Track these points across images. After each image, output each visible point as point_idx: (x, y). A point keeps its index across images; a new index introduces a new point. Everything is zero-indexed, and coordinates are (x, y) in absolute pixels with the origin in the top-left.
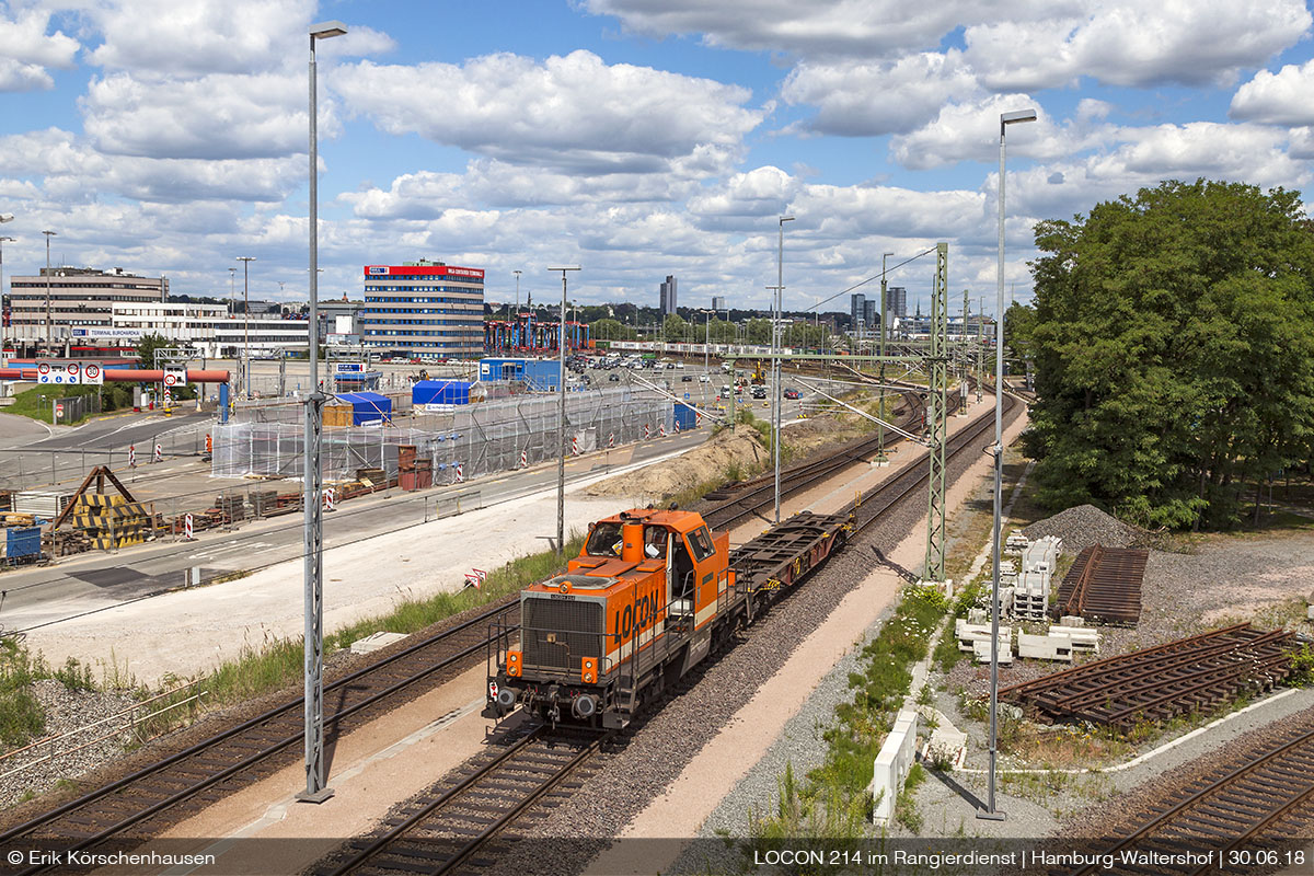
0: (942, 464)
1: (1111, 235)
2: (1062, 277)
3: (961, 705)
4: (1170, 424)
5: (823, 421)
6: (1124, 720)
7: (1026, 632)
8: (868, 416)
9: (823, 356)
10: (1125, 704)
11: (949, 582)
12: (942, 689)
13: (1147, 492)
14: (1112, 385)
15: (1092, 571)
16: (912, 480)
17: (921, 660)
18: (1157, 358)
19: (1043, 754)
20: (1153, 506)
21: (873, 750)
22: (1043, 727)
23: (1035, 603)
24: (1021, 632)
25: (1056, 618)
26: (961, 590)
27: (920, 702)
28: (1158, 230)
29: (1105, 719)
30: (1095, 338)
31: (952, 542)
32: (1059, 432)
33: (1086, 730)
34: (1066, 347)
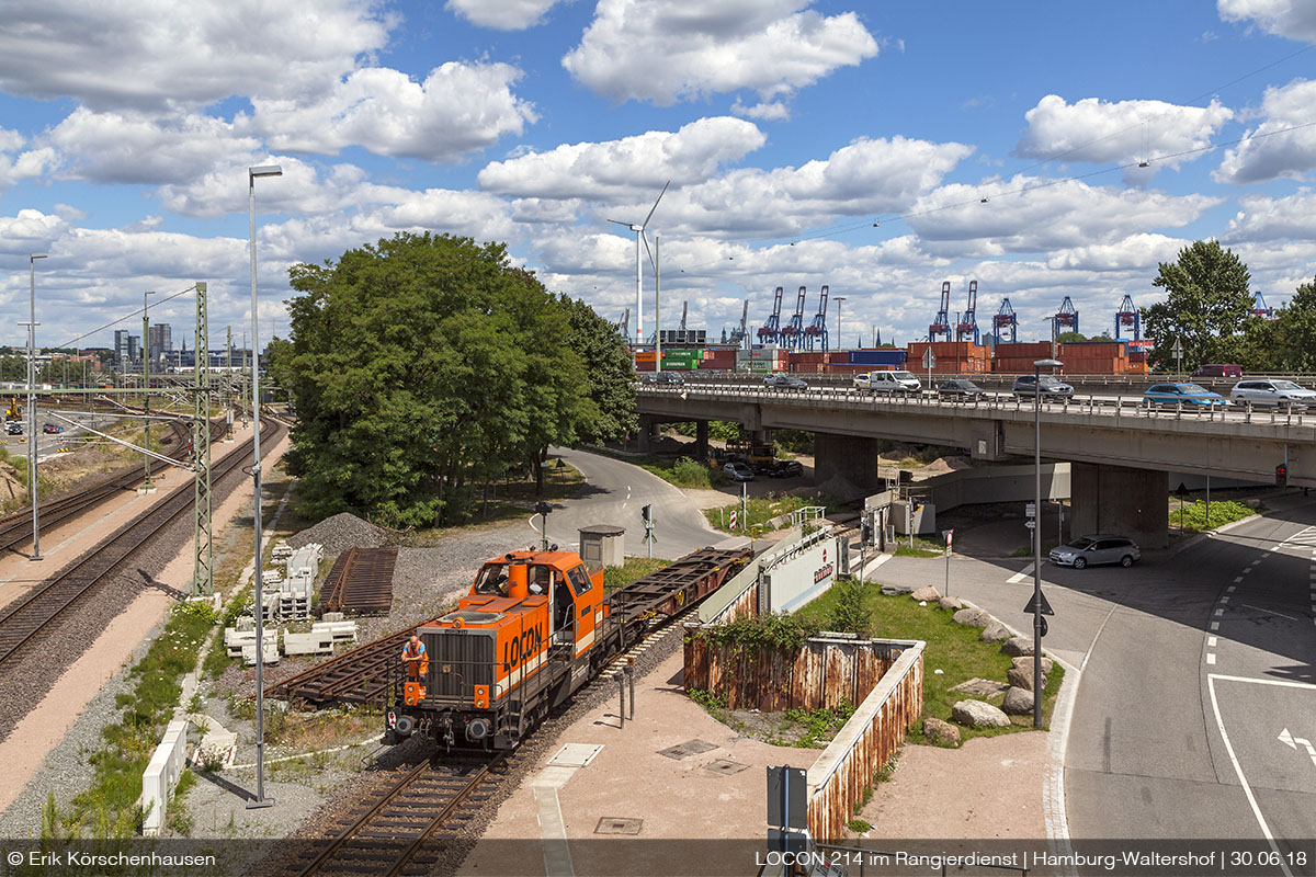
0: (208, 486)
1: (357, 278)
2: (316, 314)
3: (231, 707)
4: (412, 438)
5: (87, 454)
6: (379, 697)
7: (291, 632)
8: (134, 446)
9: (85, 390)
10: (380, 682)
11: (217, 595)
12: (212, 695)
13: (396, 497)
14: (363, 408)
15: (350, 571)
16: (179, 505)
17: (191, 671)
18: (400, 383)
19: (309, 738)
20: (401, 509)
21: (143, 764)
22: (308, 715)
23: (300, 605)
24: (287, 632)
25: (318, 615)
26: (230, 601)
27: (190, 712)
28: (397, 275)
29: (362, 698)
30: (346, 367)
31: (220, 557)
32: (317, 451)
33: (346, 711)
34: (321, 375)
